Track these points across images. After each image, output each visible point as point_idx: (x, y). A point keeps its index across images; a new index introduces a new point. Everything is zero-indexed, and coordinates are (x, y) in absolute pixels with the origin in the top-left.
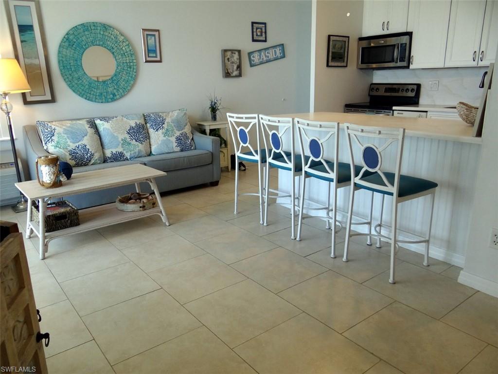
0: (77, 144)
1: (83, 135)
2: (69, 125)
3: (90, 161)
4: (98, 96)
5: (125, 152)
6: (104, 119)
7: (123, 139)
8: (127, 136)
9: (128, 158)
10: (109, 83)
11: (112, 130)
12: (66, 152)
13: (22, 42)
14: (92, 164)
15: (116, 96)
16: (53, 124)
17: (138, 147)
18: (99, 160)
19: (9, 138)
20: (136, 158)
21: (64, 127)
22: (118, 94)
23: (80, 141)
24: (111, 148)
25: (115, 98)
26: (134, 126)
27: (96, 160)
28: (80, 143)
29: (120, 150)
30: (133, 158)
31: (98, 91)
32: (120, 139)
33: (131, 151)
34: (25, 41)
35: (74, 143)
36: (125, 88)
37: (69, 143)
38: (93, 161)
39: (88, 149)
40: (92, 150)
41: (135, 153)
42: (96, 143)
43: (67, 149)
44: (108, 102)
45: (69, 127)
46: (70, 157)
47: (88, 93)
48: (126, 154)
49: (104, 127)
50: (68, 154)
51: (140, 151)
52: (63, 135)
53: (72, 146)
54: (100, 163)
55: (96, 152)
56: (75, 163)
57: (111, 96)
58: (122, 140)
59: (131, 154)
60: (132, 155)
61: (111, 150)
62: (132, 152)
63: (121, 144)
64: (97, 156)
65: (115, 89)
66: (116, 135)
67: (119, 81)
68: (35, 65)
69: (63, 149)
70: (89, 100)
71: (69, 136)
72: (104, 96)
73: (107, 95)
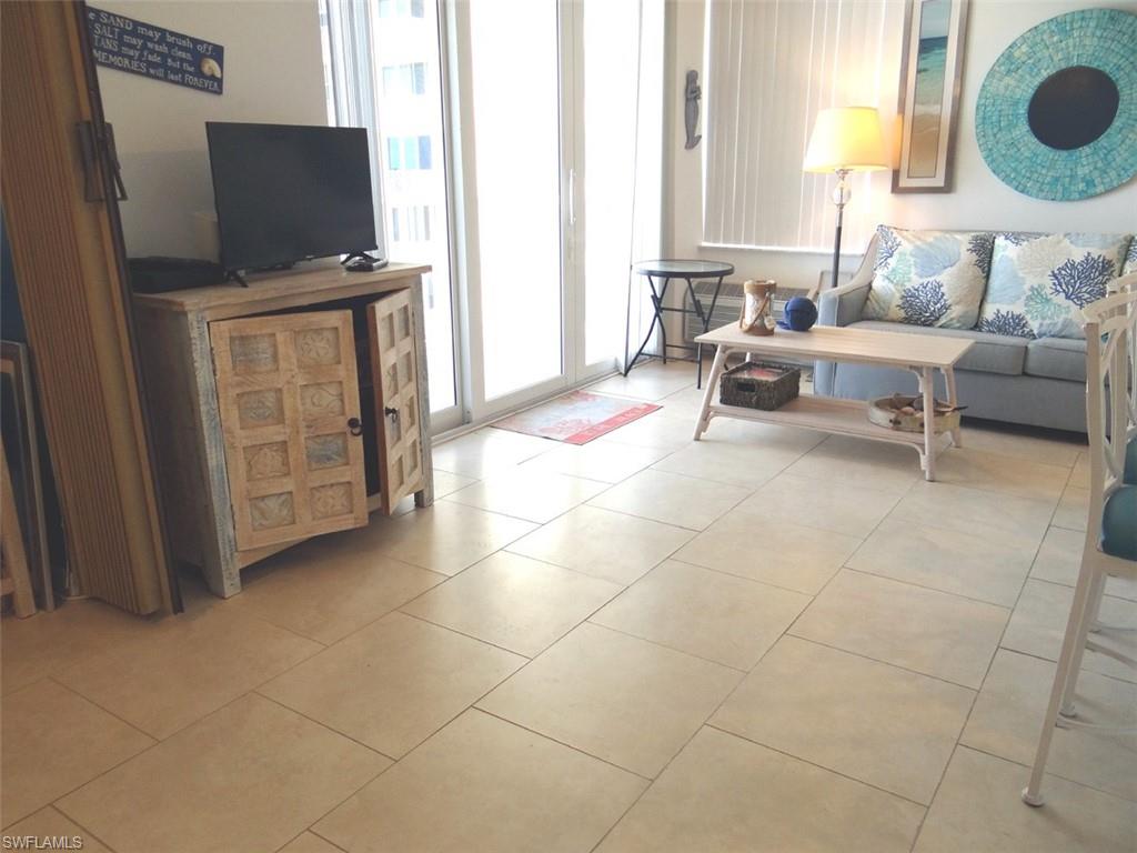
0: (925, 281)
1: (946, 264)
2: (931, 240)
3: (937, 319)
4: (1048, 183)
5: (1028, 317)
6: (1016, 237)
7: (1036, 286)
8: (1049, 282)
9: (1035, 332)
10: (1083, 155)
11: (1016, 263)
12: (898, 291)
13: (919, 71)
14: (941, 327)
15: (1095, 186)
16: (901, 235)
17: (1067, 313)
18: (959, 321)
19: (832, 250)
20: (1053, 336)
21: (919, 243)
22: (1103, 183)
23: (934, 274)
24: (999, 302)
25: (1091, 191)
26: (1077, 261)
27: (952, 319)
28: (931, 279)
29: (1018, 309)
30: (1045, 334)
31: (1050, 174)
32: (1026, 287)
33: (1044, 319)
34: (925, 70)
35: (921, 277)
36: (1128, 167)
37: (912, 275)
38: (943, 321)
39: (943, 294)
40: (949, 298)
41: (1055, 324)
42: (966, 286)
43: (902, 285)
44: (1069, 200)
45: (930, 244)
46: (900, 302)
47: (1024, 176)
48: (1030, 322)
49: (1007, 253)
50: (898, 295)
51: (1067, 323)
52: (908, 257)
53: (915, 281)
54: (959, 328)
55: (957, 304)
56: (904, 315)
57: (1082, 186)
58: (1032, 289)
59: (1041, 325)
60: (1044, 329)
61: (998, 306)
62: (1048, 321)
63: (1024, 297)
64: (956, 312)
65: (1096, 168)
66: (1021, 275)
67: (1115, 149)
68: (932, 116)
69: (896, 284)
70: (1022, 192)
71: (918, 261)
72: (1063, 185)
73: (1070, 184)
